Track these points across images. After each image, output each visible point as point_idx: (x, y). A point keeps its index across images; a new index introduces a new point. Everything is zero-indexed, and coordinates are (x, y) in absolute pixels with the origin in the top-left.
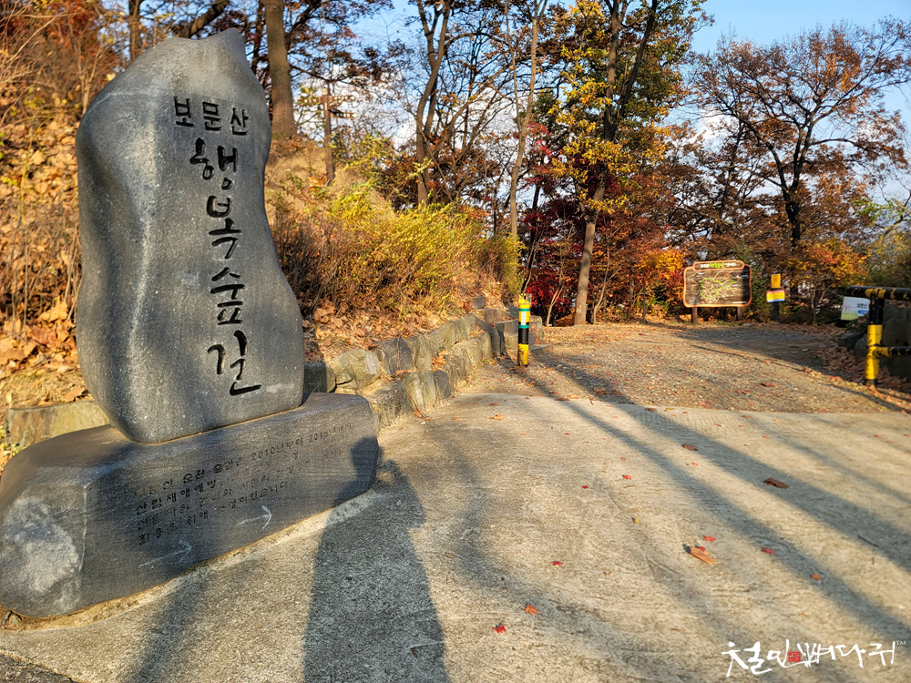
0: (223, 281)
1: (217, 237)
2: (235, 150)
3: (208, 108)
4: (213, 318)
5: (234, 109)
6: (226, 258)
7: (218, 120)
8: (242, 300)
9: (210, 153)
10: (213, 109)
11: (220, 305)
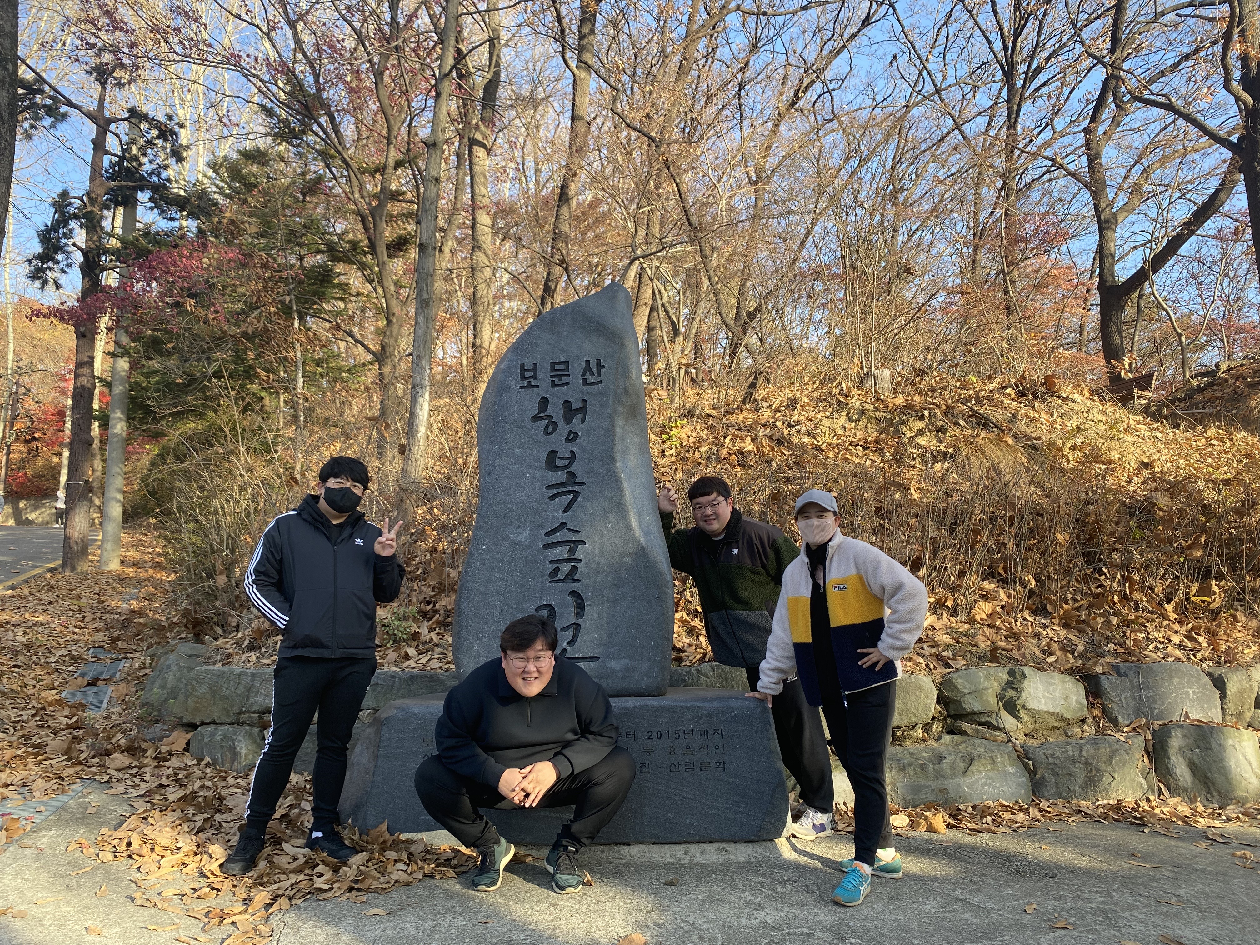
0: (559, 536)
1: (555, 491)
2: (584, 401)
3: (557, 367)
4: (543, 575)
5: (588, 361)
6: (565, 511)
7: (568, 375)
8: (581, 557)
9: (556, 410)
10: (562, 367)
11: (551, 562)
